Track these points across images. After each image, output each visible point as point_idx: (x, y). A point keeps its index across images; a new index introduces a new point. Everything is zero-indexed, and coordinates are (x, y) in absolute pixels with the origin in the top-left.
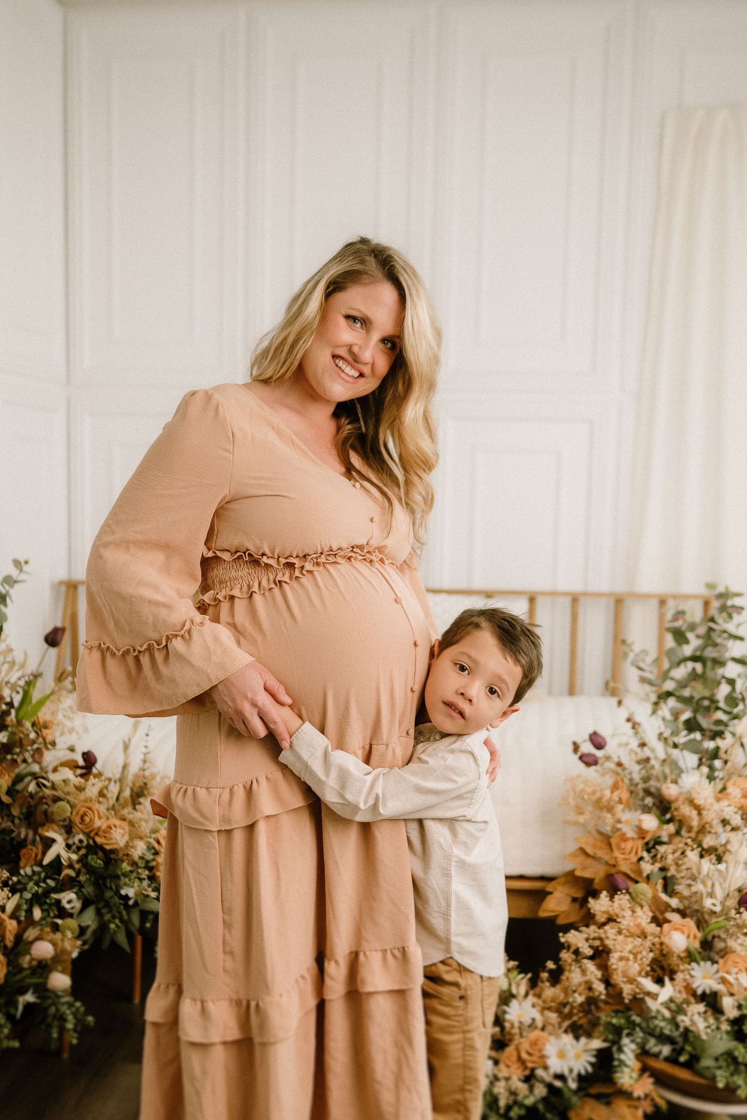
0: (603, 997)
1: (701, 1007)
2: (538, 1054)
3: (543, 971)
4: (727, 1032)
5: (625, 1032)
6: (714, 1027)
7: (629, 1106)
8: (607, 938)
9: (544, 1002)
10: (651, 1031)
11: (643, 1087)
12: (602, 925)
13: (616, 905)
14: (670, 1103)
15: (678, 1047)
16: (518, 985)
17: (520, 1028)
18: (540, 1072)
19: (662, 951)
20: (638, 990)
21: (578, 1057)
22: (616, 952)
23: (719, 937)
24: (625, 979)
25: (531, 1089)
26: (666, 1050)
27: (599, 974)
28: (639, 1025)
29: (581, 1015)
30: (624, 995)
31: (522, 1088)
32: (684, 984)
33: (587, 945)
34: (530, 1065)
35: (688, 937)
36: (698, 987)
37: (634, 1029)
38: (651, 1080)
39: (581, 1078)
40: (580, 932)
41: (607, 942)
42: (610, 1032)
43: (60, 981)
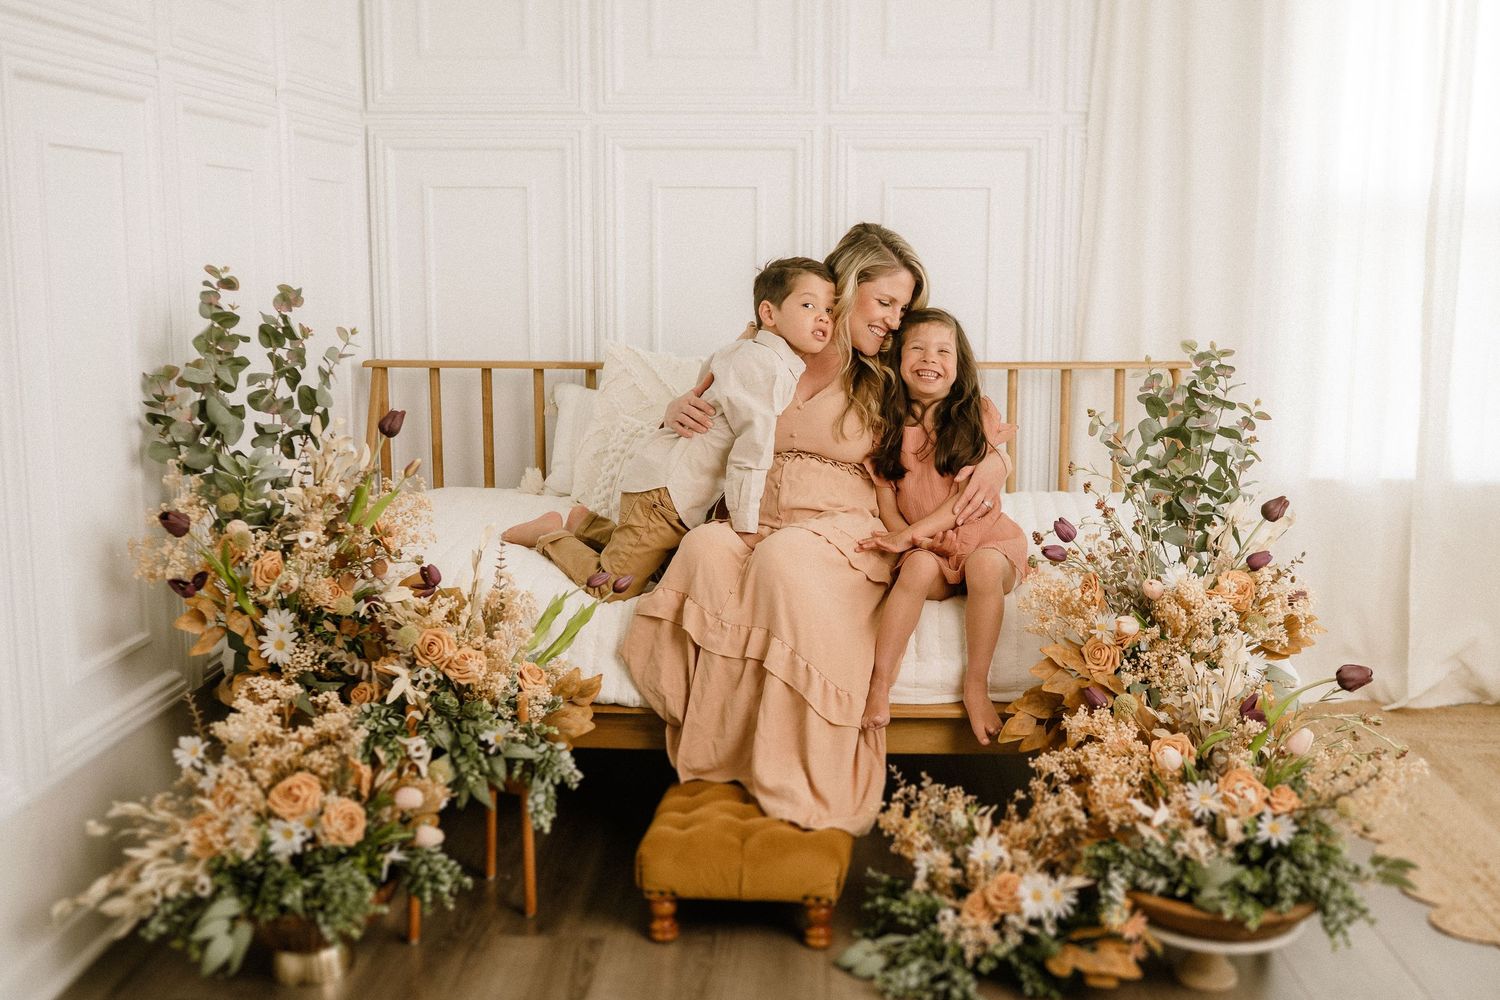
0: (1084, 827)
1: (1202, 831)
2: (1008, 898)
3: (1011, 802)
4: (1231, 861)
5: (1112, 865)
6: (1216, 854)
7: (1121, 951)
8: (1087, 758)
9: (1013, 839)
10: (1143, 864)
11: (1136, 927)
12: (1080, 745)
13: (1096, 720)
14: (1166, 947)
15: (1174, 879)
16: (981, 822)
17: (985, 869)
18: (1011, 918)
19: (1151, 772)
20: (1125, 817)
21: (1057, 898)
22: (1099, 773)
23: (1221, 750)
24: (1111, 805)
25: (1003, 936)
26: (1161, 884)
27: (1079, 801)
28: (1129, 857)
29: (1056, 851)
30: (1110, 823)
31: (992, 937)
32: (1180, 807)
33: (1061, 770)
34: (1000, 911)
35: (1182, 753)
36: (1195, 811)
37: (1122, 862)
38: (1143, 920)
39: (1060, 923)
40: (1053, 756)
41: (1085, 764)
42: (1094, 867)
43: (431, 836)
